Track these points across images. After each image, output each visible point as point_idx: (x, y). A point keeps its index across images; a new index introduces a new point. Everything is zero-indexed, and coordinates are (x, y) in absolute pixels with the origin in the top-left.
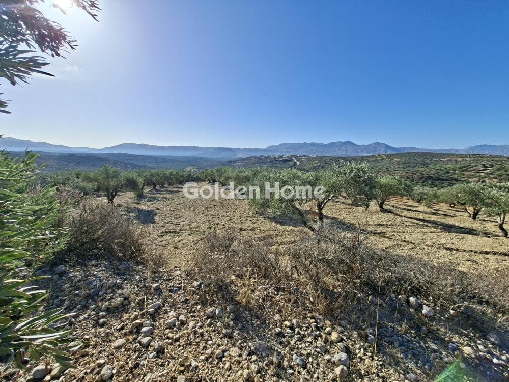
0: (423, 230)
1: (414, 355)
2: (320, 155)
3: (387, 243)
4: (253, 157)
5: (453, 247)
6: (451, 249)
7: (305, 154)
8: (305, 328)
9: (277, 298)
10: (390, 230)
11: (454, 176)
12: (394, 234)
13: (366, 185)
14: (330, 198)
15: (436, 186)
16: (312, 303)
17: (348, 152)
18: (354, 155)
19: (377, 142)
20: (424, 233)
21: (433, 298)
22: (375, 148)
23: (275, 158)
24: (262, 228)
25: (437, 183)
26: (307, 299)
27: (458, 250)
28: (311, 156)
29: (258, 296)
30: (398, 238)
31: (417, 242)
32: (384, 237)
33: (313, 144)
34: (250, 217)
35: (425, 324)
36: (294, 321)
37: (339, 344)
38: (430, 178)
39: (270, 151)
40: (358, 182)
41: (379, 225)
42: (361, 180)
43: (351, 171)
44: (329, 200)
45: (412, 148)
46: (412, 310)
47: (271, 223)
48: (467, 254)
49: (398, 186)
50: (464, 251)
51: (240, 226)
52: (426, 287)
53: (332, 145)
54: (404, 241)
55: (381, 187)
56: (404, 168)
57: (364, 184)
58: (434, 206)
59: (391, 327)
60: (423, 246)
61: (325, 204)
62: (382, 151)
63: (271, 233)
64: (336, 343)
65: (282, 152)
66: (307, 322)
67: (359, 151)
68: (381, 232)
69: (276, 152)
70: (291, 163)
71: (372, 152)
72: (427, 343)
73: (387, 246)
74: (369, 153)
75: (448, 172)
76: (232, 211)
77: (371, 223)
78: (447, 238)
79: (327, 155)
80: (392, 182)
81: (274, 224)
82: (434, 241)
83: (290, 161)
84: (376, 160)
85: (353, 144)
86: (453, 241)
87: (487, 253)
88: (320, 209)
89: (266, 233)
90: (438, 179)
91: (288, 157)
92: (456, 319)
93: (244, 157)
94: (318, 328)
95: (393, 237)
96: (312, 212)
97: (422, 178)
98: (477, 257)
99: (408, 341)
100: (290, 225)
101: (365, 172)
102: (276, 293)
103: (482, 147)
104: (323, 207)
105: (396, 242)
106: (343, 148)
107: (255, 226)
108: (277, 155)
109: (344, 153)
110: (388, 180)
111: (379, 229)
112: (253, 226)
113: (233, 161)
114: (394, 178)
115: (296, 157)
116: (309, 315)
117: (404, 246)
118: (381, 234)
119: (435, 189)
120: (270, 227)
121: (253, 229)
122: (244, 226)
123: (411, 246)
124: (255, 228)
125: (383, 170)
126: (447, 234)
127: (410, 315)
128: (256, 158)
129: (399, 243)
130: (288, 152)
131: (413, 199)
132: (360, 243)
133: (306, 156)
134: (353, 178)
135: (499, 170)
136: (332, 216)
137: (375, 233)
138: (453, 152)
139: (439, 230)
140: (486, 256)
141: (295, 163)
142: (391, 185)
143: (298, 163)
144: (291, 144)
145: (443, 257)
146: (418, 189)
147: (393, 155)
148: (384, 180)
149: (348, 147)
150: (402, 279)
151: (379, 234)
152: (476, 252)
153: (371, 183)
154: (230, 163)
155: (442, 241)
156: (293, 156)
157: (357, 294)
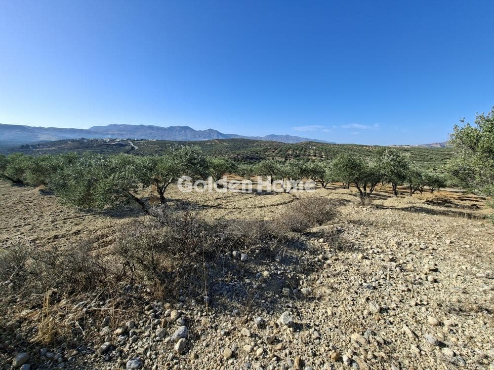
0: (246, 197)
1: (237, 295)
2: (160, 139)
3: (223, 212)
4: (70, 140)
5: (262, 205)
6: (261, 207)
7: (143, 137)
8: (141, 325)
9: (103, 308)
10: (225, 201)
11: (261, 156)
12: (228, 204)
13: (201, 166)
14: (170, 181)
15: (252, 164)
16: (148, 294)
17: (188, 136)
18: (193, 140)
19: (211, 129)
20: (246, 199)
21: (247, 246)
22: (210, 134)
23: (105, 142)
24: (91, 228)
25: (252, 161)
26: (143, 292)
27: (264, 206)
28: (151, 140)
29: (73, 319)
30: (230, 206)
31: (242, 207)
32: (221, 208)
33: (151, 127)
34: (71, 218)
35: (242, 267)
36: (128, 324)
37: (177, 320)
38: (248, 158)
39: (96, 133)
40: (194, 164)
41: (217, 199)
42: (196, 161)
43: (186, 154)
44: (169, 183)
45: (235, 135)
46: (234, 261)
47: (104, 220)
48: (269, 207)
49: (226, 165)
50: (268, 206)
51: (53, 233)
52: (243, 239)
53: (171, 129)
54: (235, 208)
55: (215, 167)
56: (232, 151)
57: (199, 166)
58: (252, 178)
59: (221, 281)
60: (246, 209)
61: (165, 188)
62: (215, 137)
63: (105, 231)
64: (175, 321)
65: (114, 134)
66: (144, 316)
67: (197, 136)
68: (219, 205)
69: (104, 134)
70: (127, 148)
71: (208, 137)
72: (244, 281)
73: (223, 214)
74: (205, 138)
75: (257, 153)
76: (36, 216)
77: (211, 198)
78: (259, 200)
79: (167, 139)
80: (222, 162)
81: (109, 219)
82: (252, 203)
83: (127, 145)
84: (211, 144)
85: (192, 130)
86: (262, 201)
87: (277, 205)
88: (161, 193)
89: (99, 233)
90: (252, 159)
91: (122, 141)
92: (260, 256)
93: (53, 140)
94: (156, 317)
95: (227, 207)
96: (152, 198)
97: (244, 158)
98: (274, 208)
99: (233, 286)
100: (131, 216)
101: (198, 154)
102: (101, 303)
103: (273, 136)
104: (164, 191)
105: (229, 210)
106: (183, 132)
107: (80, 227)
108: (107, 138)
109: (184, 138)
110: (219, 161)
111: (216, 203)
112: (75, 229)
113: (32, 146)
114: (224, 159)
115: (133, 141)
116: (146, 307)
117: (234, 212)
118: (218, 207)
119: (251, 166)
120: (102, 225)
121: (77, 233)
122: (60, 232)
123: (239, 211)
124: (79, 231)
125: (217, 152)
126: (259, 197)
127: (234, 265)
128: (73, 141)
129: (231, 210)
130: (121, 134)
131: (239, 175)
132: (192, 219)
133: (145, 140)
134: (189, 160)
135: (280, 151)
136: (177, 198)
137: (214, 207)
138: (258, 139)
139: (254, 195)
140: (277, 207)
141: (133, 148)
142: (222, 165)
143: (136, 148)
144: (125, 126)
145: (257, 213)
146: (241, 167)
147: (223, 141)
148: (217, 161)
149: (188, 132)
150: (227, 240)
151: (217, 206)
152: (273, 205)
153: (204, 163)
154: (25, 148)
155: (257, 203)
156: (128, 140)
157: (194, 265)
